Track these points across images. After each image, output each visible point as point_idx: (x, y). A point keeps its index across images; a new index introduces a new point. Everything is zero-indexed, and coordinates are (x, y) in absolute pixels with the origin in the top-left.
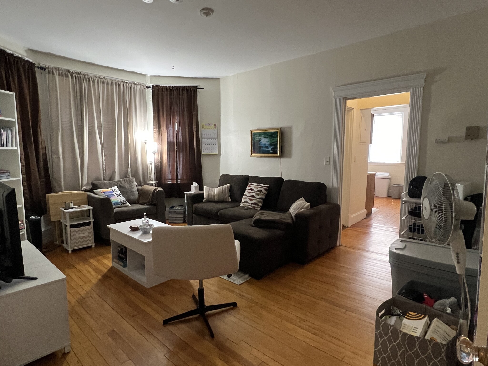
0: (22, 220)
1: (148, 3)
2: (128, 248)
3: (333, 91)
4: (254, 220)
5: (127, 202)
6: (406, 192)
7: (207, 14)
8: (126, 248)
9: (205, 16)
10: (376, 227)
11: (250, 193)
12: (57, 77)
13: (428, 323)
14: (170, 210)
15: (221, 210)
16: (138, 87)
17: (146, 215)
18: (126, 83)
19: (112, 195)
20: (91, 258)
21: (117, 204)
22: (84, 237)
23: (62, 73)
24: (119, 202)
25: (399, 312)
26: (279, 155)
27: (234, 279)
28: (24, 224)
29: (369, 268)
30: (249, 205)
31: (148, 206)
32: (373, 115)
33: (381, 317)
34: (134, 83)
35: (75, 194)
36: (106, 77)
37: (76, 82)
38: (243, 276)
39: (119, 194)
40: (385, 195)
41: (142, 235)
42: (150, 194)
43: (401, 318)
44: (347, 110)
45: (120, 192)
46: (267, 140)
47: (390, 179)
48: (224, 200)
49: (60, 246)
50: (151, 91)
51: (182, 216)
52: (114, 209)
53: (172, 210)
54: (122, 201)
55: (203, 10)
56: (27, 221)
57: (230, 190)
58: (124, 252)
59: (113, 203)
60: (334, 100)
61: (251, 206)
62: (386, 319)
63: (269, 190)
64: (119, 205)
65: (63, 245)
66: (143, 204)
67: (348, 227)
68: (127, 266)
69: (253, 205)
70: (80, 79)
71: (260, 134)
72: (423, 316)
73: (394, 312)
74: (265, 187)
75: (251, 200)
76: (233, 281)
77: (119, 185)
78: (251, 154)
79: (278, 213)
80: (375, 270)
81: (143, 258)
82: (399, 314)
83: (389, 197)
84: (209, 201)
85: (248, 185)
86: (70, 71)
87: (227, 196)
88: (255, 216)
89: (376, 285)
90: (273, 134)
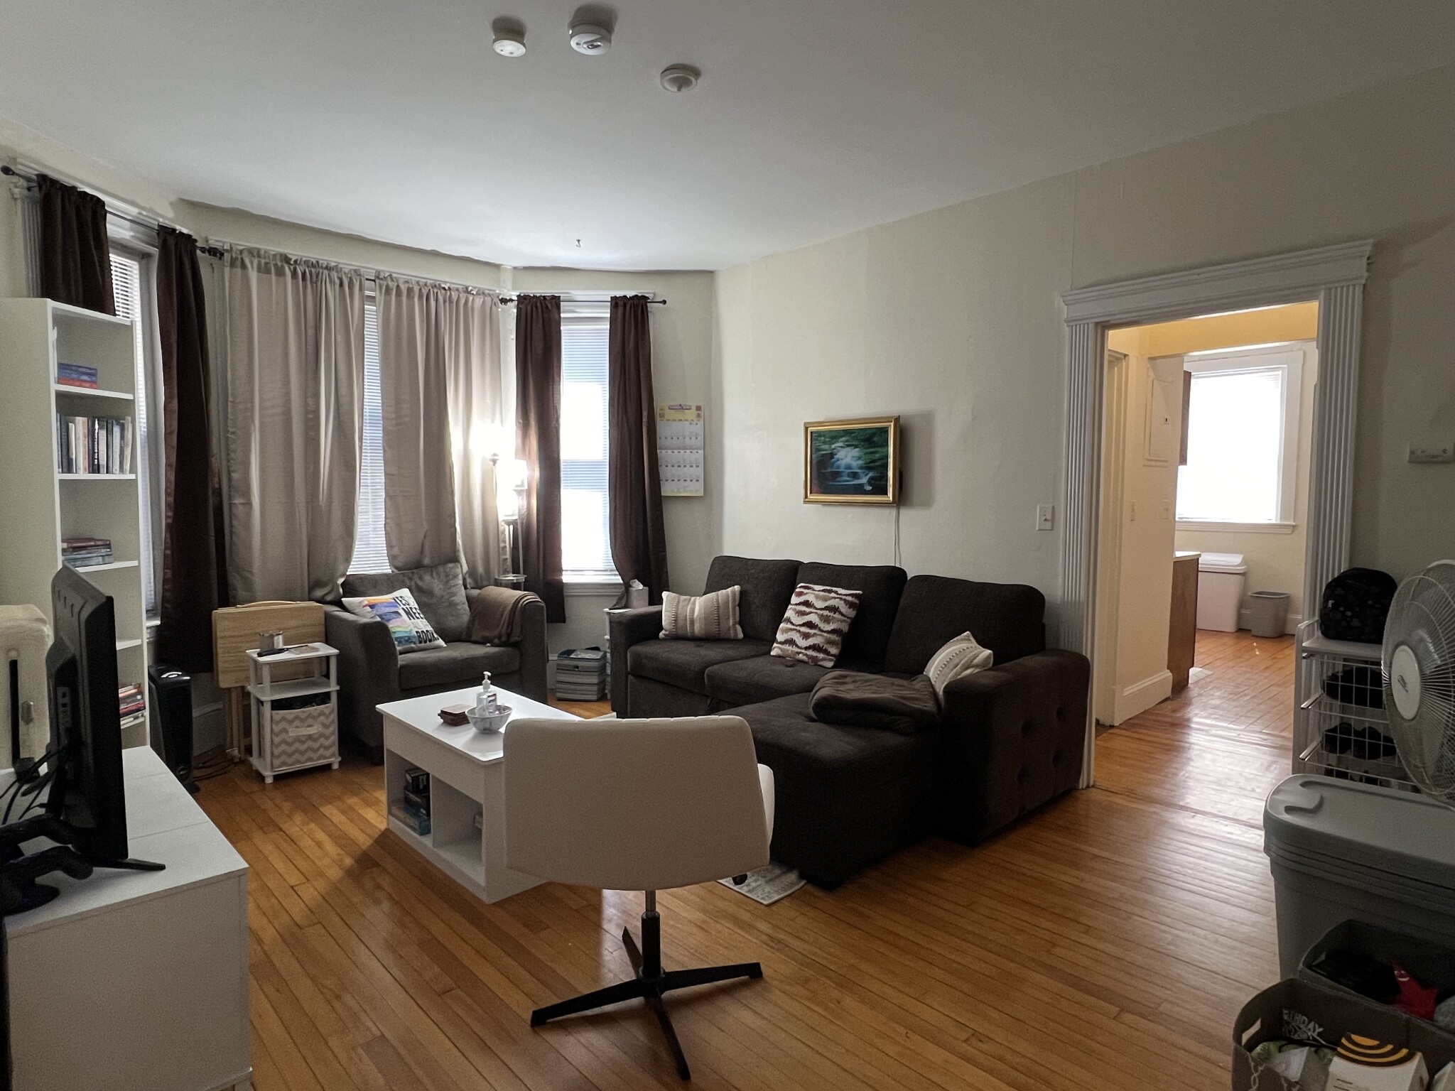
0: (140, 684)
1: (512, 55)
2: (434, 777)
3: (1064, 302)
4: (814, 701)
5: (436, 636)
6: (1311, 622)
7: (682, 83)
8: (428, 775)
9: (676, 89)
10: (1207, 728)
11: (803, 614)
12: (253, 275)
13: (1421, 1079)
14: (560, 662)
15: (713, 664)
16: (479, 301)
17: (489, 678)
18: (444, 288)
19: (393, 615)
20: (328, 801)
21: (406, 641)
22: (310, 737)
23: (266, 264)
24: (414, 637)
25: (1312, 1030)
26: (891, 499)
27: (754, 885)
28: (143, 698)
29: (1191, 866)
30: (799, 650)
31: (497, 649)
32: (1188, 376)
33: (1251, 1045)
34: (467, 288)
35: (290, 609)
36: (394, 275)
37: (305, 287)
38: (778, 877)
39: (414, 610)
40: (1230, 626)
41: (475, 738)
42: (502, 615)
43: (1322, 1054)
44: (1110, 362)
45: (417, 607)
46: (856, 452)
47: (1243, 574)
48: (722, 636)
49: (243, 762)
50: (512, 310)
51: (595, 680)
52: (399, 657)
53: (566, 662)
54: (423, 632)
55: (668, 72)
56: (153, 686)
57: (739, 605)
58: (421, 787)
59: (396, 639)
60: (1067, 330)
61: (806, 655)
62: (1267, 1057)
63: (861, 607)
64: (413, 645)
65: (251, 759)
66: (482, 642)
67: (1112, 727)
68: (429, 832)
69: (810, 653)
70: (316, 279)
71: (835, 436)
72: (1404, 1052)
73: (1296, 1031)
74: (849, 598)
75: (806, 636)
76: (749, 891)
77: (416, 585)
78: (806, 497)
79: (891, 680)
80: (1212, 875)
81: (478, 810)
82: (1314, 1039)
83: (1242, 630)
84: (678, 637)
85: (797, 590)
86: (291, 259)
87: (731, 623)
88: (816, 688)
89: (1219, 926)
90: (874, 434)
